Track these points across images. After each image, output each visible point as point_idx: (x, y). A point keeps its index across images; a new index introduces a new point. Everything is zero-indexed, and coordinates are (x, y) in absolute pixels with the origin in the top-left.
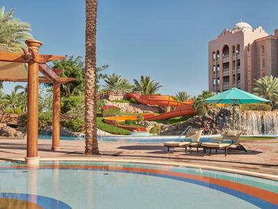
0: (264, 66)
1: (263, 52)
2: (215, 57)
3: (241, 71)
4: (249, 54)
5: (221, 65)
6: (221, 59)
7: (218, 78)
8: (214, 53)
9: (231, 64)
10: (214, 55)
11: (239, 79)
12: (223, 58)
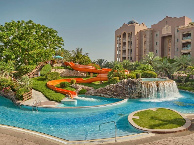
0: (145, 45)
1: (145, 37)
2: (118, 39)
3: (133, 47)
4: (137, 38)
5: (122, 44)
6: (122, 40)
7: (120, 51)
8: (118, 36)
9: (127, 43)
10: (118, 38)
11: (131, 51)
12: (123, 39)
